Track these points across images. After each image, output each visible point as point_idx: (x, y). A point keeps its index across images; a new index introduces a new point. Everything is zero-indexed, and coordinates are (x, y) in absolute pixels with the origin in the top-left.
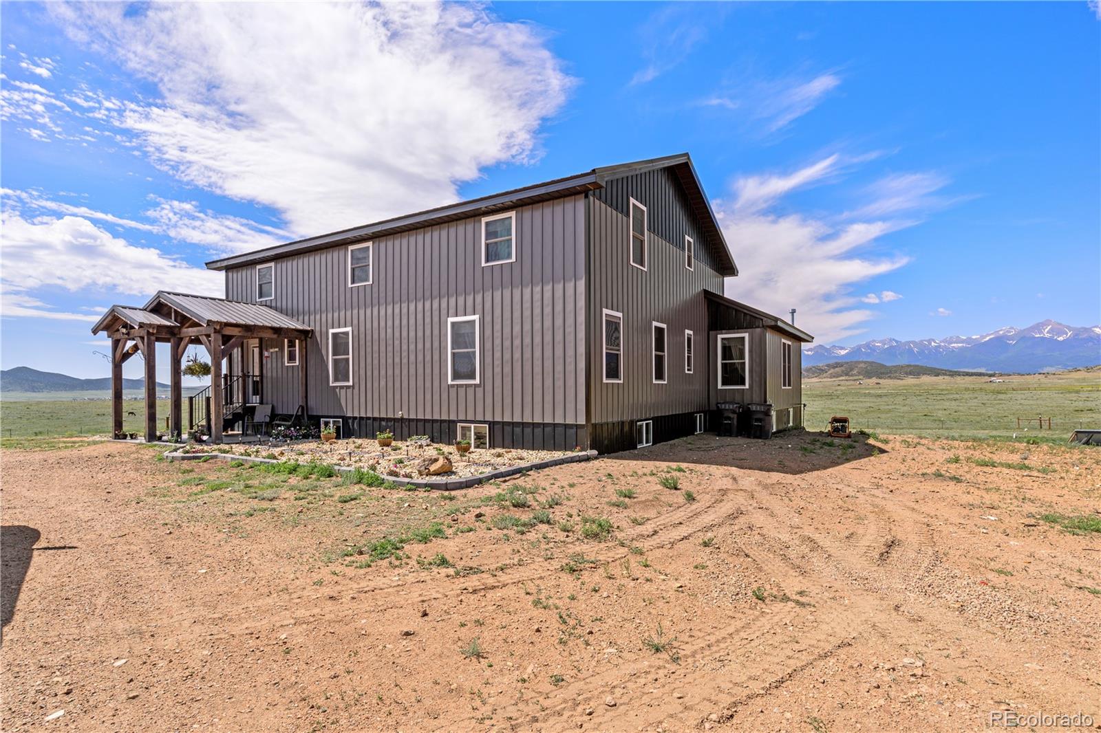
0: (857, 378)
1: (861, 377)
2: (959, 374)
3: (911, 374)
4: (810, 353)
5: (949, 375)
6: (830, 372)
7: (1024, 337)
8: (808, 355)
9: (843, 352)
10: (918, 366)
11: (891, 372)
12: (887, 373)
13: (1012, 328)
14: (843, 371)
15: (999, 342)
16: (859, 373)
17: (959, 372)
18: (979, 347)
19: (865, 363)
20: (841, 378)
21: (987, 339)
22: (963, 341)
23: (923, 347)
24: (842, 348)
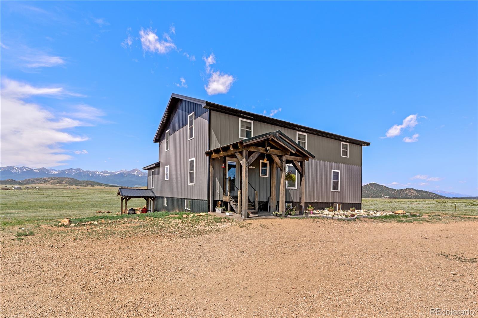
0: (65, 185)
1: (67, 185)
2: (109, 186)
3: (90, 185)
4: (37, 171)
5: (105, 186)
6: (51, 181)
7: (129, 174)
8: (36, 172)
9: (56, 173)
10: (93, 181)
11: (81, 183)
12: (80, 184)
13: (125, 170)
14: (58, 181)
15: (121, 175)
16: (66, 183)
17: (109, 185)
18: (114, 176)
19: (69, 178)
20: (57, 185)
21: (117, 173)
22: (109, 173)
23: (94, 174)
24: (55, 170)
